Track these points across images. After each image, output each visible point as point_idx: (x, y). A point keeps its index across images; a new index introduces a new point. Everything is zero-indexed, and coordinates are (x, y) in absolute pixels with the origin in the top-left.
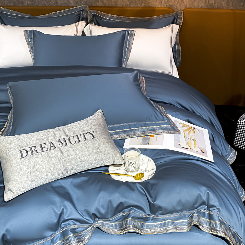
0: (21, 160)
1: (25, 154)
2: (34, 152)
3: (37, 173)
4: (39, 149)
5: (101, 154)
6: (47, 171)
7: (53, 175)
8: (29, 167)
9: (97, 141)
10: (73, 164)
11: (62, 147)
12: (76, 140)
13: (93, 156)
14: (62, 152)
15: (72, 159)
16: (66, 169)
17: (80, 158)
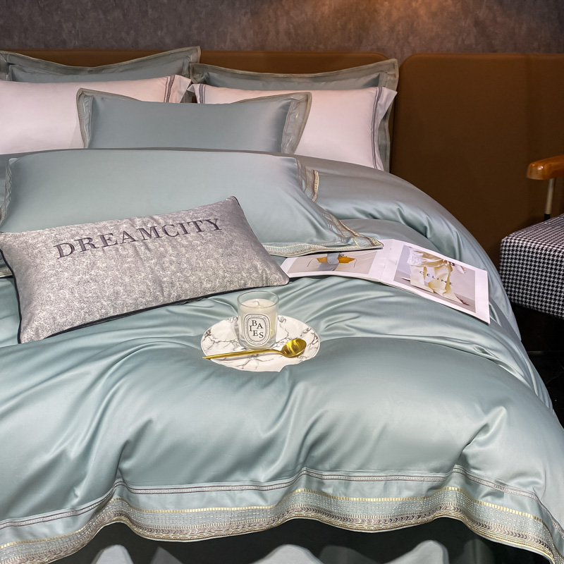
0: (59, 260)
1: (67, 250)
2: (88, 247)
4: (97, 241)
5: (235, 259)
6: (115, 282)
7: (129, 293)
8: (75, 272)
9: (226, 236)
10: (174, 273)
11: (148, 240)
12: (180, 230)
13: (217, 261)
14: (147, 248)
15: (171, 263)
16: (158, 282)
17: (188, 261)
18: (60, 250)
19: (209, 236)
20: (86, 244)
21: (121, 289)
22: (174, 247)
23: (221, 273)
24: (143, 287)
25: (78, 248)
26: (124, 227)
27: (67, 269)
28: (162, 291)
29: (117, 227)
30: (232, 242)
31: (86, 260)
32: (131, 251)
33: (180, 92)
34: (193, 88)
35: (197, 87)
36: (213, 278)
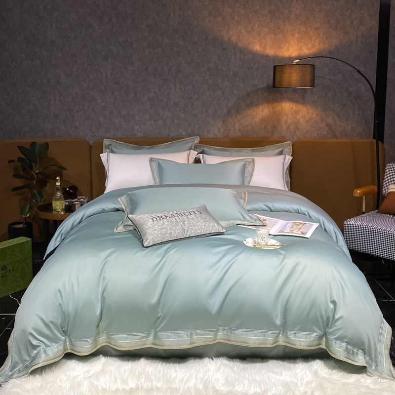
0: (153, 222)
1: (155, 219)
3: (164, 230)
4: (163, 217)
5: (208, 223)
6: (171, 229)
7: (175, 232)
8: (159, 226)
9: (204, 215)
10: (188, 227)
11: (180, 217)
12: (189, 214)
13: (202, 223)
14: (179, 219)
15: (187, 223)
16: (184, 230)
17: (193, 223)
18: (153, 220)
19: (198, 215)
20: (160, 218)
21: (173, 231)
22: (188, 219)
23: (203, 227)
24: (179, 231)
25: (158, 219)
26: (171, 213)
27: (156, 225)
28: (185, 233)
29: (169, 213)
30: (206, 218)
31: (161, 222)
32: (175, 220)
33: (193, 158)
34: (199, 156)
35: (201, 156)
36: (200, 229)
